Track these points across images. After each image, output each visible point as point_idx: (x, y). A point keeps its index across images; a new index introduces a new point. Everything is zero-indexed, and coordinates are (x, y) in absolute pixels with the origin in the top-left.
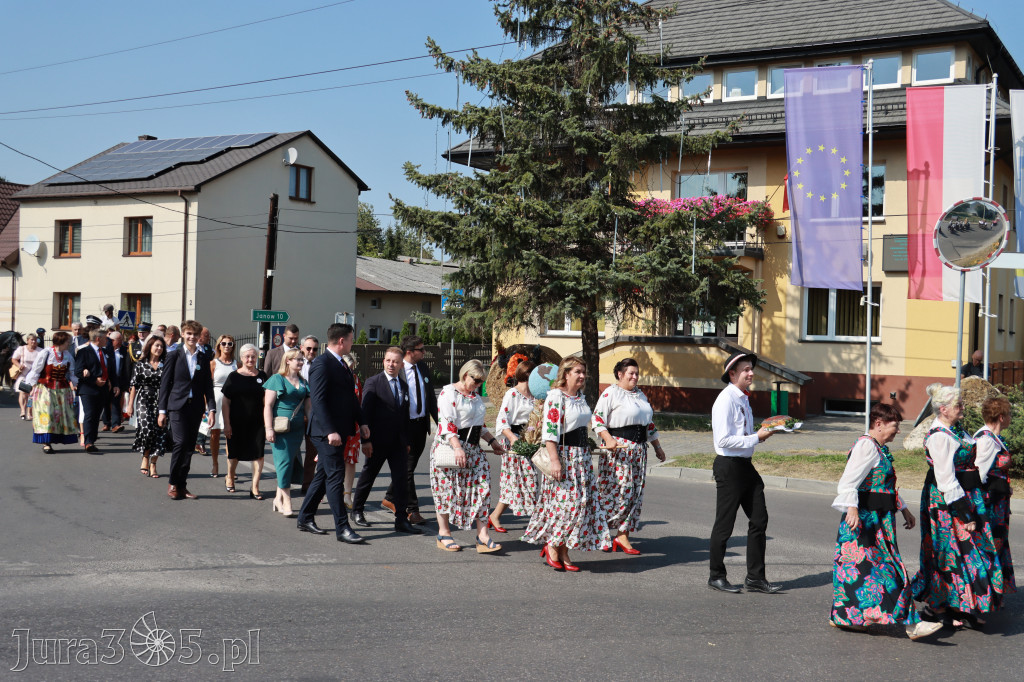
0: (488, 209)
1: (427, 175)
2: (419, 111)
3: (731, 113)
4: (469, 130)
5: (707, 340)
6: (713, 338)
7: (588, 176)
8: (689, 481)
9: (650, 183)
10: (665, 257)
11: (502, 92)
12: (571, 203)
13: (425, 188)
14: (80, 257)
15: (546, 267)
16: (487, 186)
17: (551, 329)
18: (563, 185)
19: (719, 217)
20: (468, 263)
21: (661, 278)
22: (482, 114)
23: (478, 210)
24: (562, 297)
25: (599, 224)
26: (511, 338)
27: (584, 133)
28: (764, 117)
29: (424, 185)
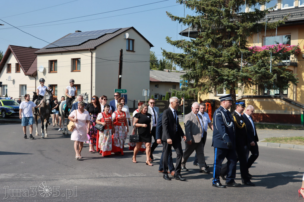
0: (196, 52)
1: (174, 41)
2: (171, 18)
3: (285, 13)
4: (188, 24)
5: (276, 96)
6: (278, 96)
7: (231, 39)
8: (271, 147)
9: (254, 41)
10: (260, 67)
11: (200, 10)
12: (225, 49)
13: (173, 45)
14: (57, 73)
15: (217, 72)
16: (195, 44)
17: (219, 93)
18: (222, 42)
19: (280, 52)
20: (189, 71)
21: (259, 75)
22: (193, 18)
23: (192, 53)
24: (223, 82)
25: (235, 56)
26: (204, 97)
27: (230, 24)
28: (297, 14)
29: (173, 44)
